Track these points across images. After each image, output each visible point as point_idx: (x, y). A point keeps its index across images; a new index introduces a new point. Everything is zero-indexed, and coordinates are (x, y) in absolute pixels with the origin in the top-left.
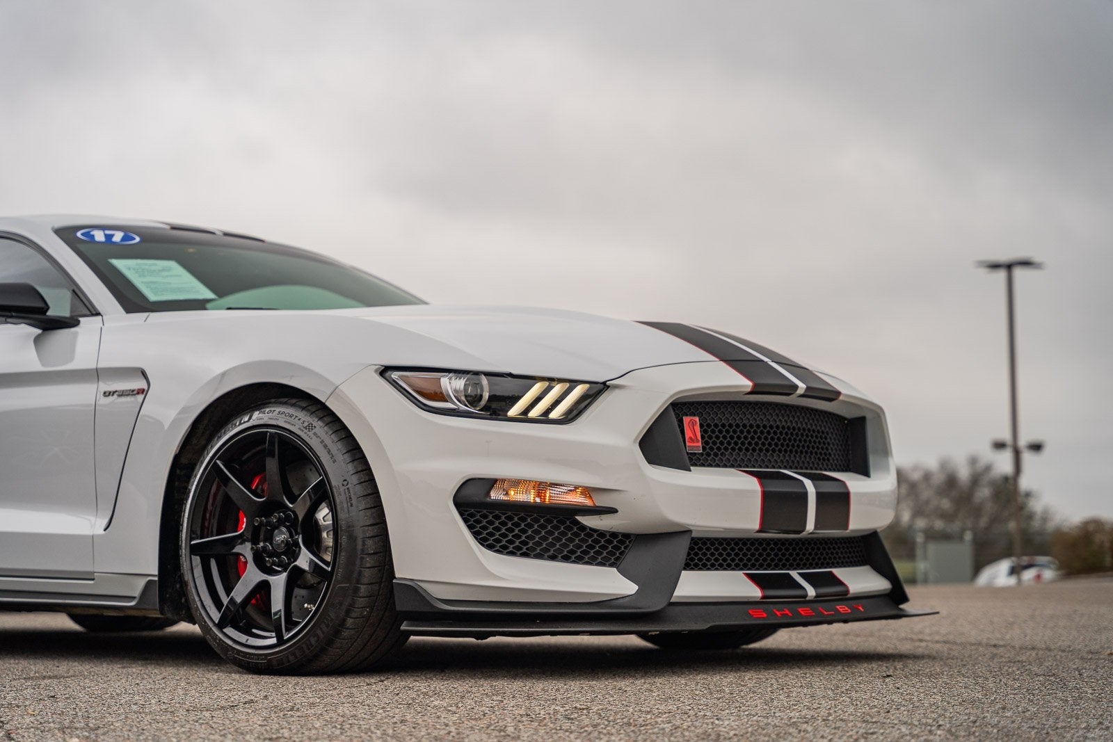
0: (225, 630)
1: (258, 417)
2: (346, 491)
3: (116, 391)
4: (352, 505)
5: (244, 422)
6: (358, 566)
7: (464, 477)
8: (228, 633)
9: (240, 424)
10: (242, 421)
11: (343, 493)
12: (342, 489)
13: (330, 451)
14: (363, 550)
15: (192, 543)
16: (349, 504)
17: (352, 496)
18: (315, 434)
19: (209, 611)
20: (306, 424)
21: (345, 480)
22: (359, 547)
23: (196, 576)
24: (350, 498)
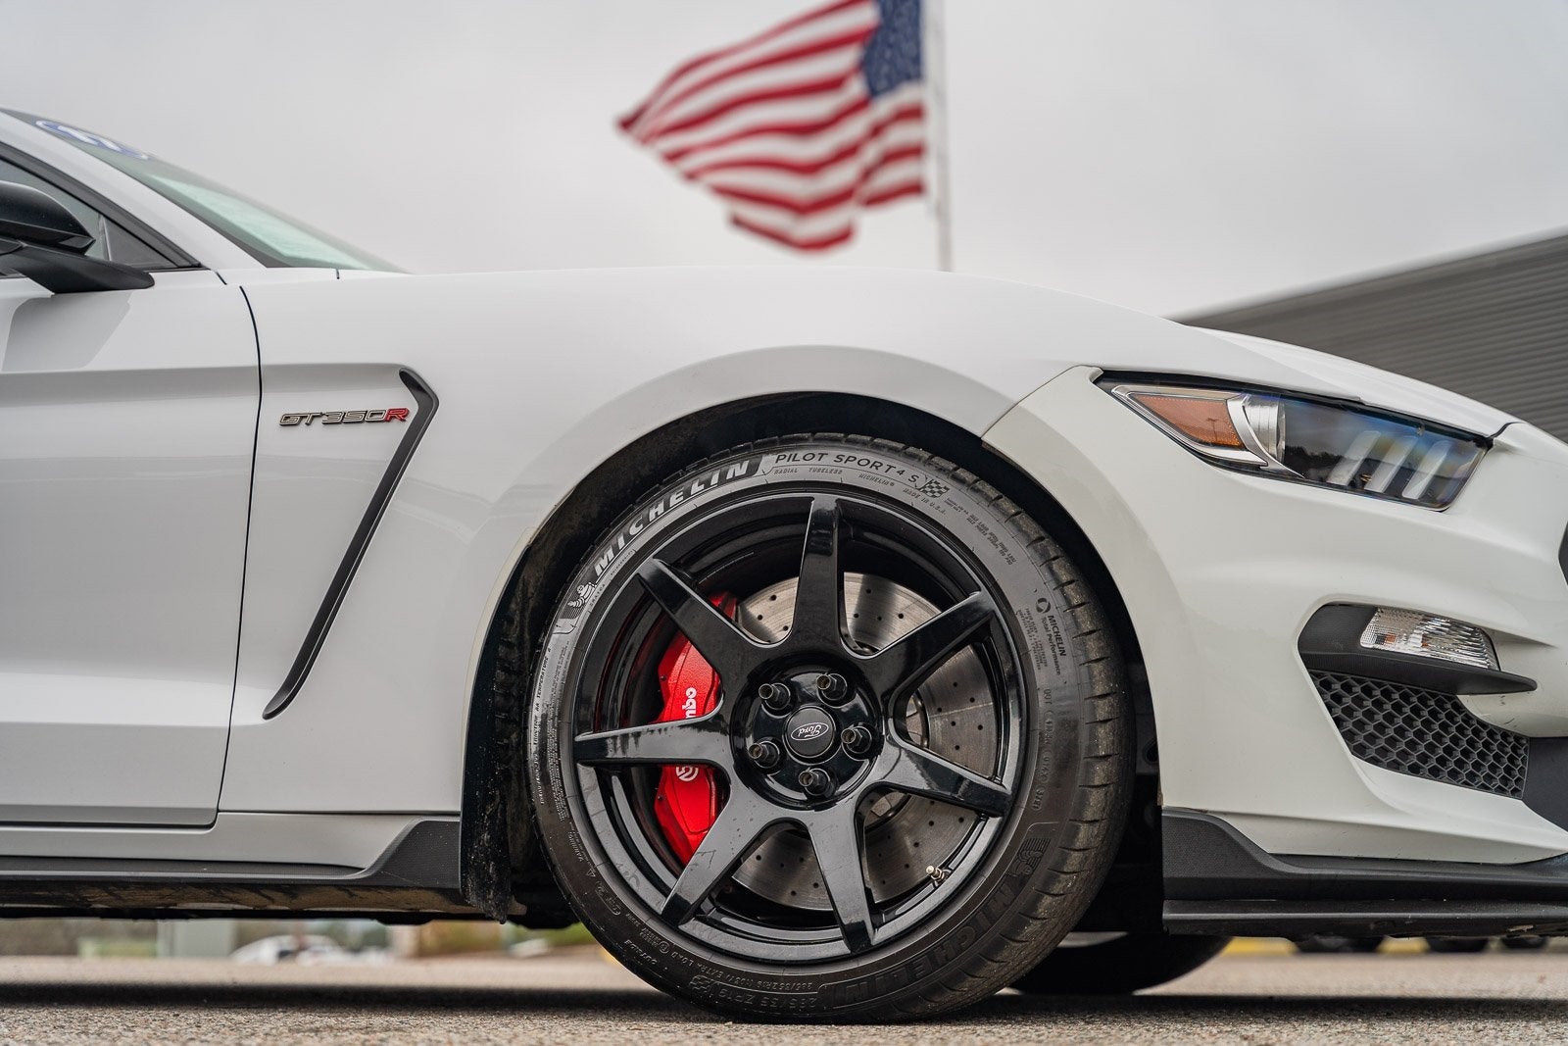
0: (682, 927)
1: (772, 468)
2: (1048, 622)
3: (322, 415)
4: (1063, 653)
5: (735, 479)
6: (1079, 783)
7: (1319, 600)
8: (696, 933)
9: (723, 481)
10: (729, 476)
11: (1040, 626)
12: (1037, 618)
13: (996, 539)
14: (1089, 748)
15: (579, 738)
16: (1057, 650)
17: (1063, 634)
18: (949, 503)
19: (635, 888)
20: (921, 483)
21: (1042, 600)
22: (1083, 741)
23: (591, 810)
24: (1058, 638)
